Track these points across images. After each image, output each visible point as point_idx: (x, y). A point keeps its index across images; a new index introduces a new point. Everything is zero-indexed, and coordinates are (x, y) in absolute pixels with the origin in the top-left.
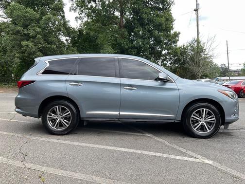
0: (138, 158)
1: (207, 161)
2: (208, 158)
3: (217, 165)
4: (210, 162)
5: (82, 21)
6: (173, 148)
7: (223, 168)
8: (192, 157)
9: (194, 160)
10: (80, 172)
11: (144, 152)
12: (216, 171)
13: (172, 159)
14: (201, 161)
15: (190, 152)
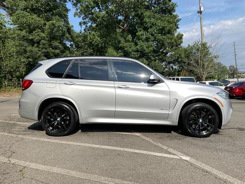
0: (119, 155)
1: (185, 158)
2: (187, 155)
3: (193, 161)
4: (188, 158)
5: (87, 26)
6: (155, 146)
7: (198, 164)
8: (171, 153)
9: (172, 156)
10: (59, 167)
11: (126, 149)
12: (190, 166)
13: (151, 155)
14: (178, 158)
15: (171, 149)
